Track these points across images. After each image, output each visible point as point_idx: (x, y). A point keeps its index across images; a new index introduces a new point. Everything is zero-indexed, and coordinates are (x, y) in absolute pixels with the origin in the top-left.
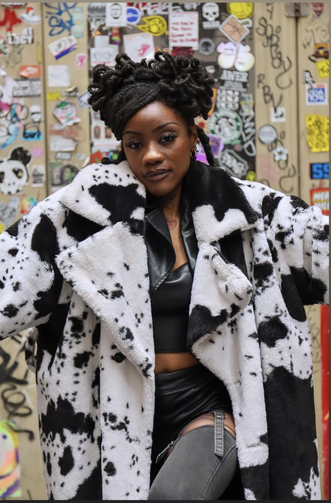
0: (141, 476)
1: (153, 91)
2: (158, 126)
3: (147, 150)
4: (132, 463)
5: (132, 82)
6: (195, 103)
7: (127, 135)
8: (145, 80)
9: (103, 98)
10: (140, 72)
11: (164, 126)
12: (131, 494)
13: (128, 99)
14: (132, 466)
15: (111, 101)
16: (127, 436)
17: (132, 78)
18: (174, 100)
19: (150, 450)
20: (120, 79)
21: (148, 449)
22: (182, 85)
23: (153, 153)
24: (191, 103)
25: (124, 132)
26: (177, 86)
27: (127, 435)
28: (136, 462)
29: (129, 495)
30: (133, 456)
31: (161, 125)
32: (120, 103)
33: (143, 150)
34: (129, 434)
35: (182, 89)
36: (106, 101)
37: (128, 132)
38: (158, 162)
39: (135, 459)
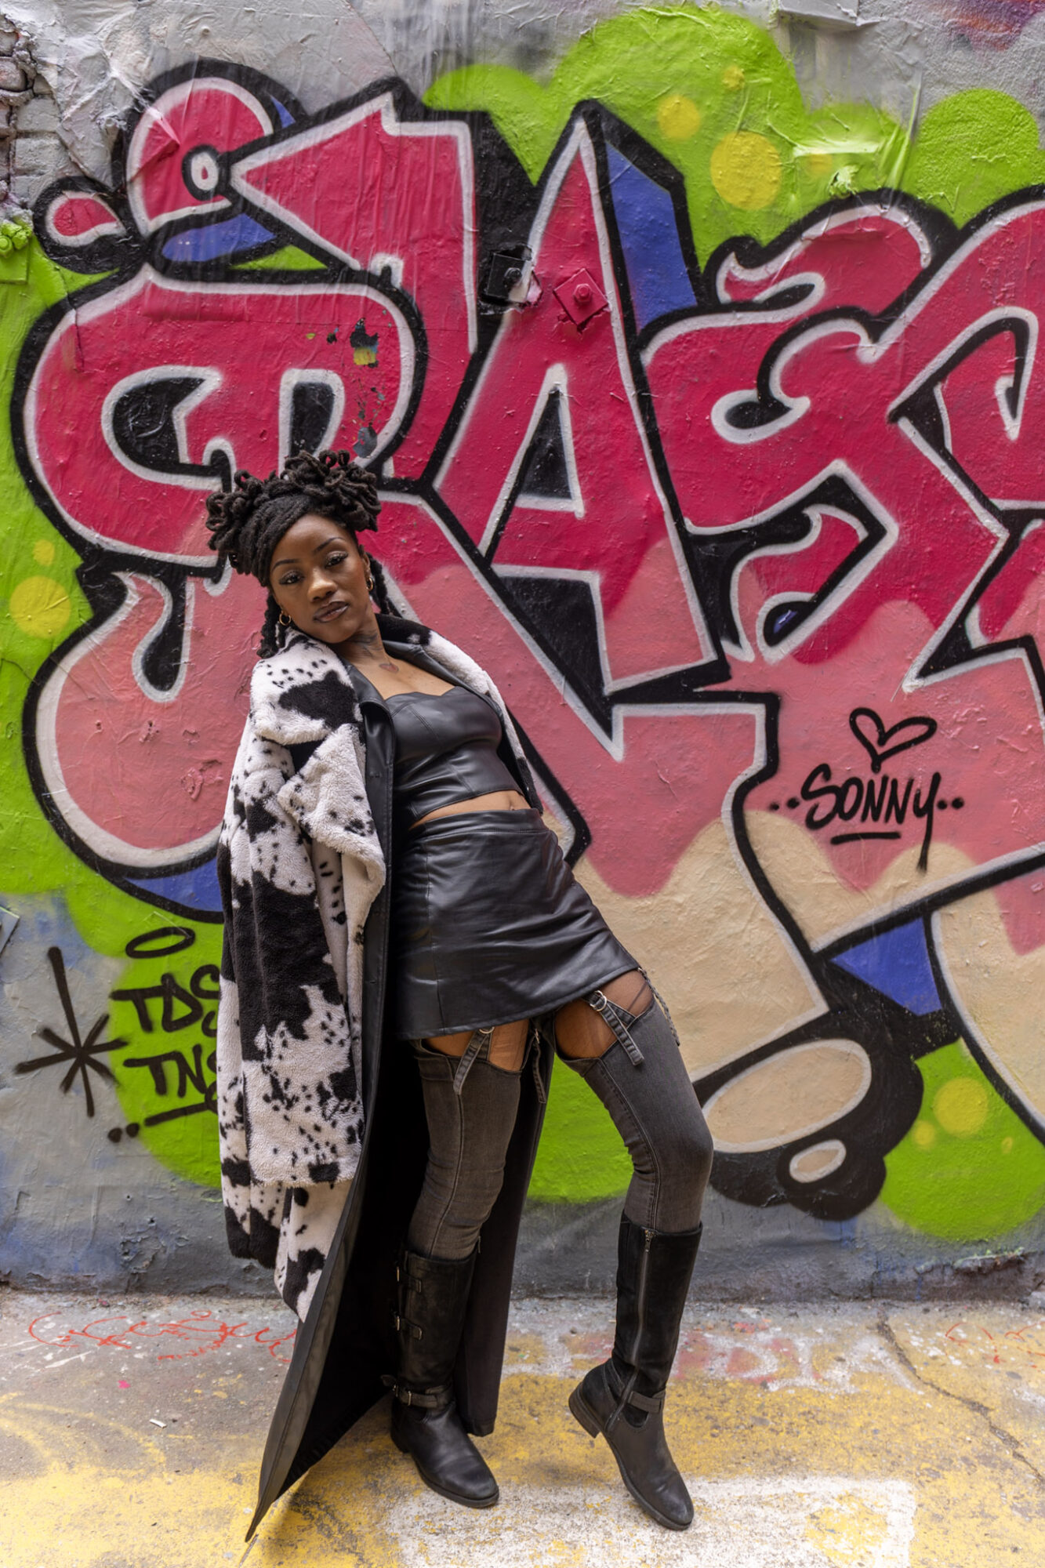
1: (300, 502)
2: (318, 544)
3: (311, 580)
5: (265, 500)
6: (360, 506)
7: (279, 567)
8: (285, 493)
9: (230, 532)
10: (274, 486)
11: (326, 544)
13: (268, 520)
15: (244, 531)
17: (265, 496)
18: (332, 507)
20: (248, 503)
22: (337, 485)
23: (320, 582)
24: (355, 507)
25: (273, 564)
26: (329, 489)
31: (323, 542)
32: (259, 528)
33: (305, 582)
35: (338, 490)
36: (237, 533)
37: (278, 564)
38: (329, 593)
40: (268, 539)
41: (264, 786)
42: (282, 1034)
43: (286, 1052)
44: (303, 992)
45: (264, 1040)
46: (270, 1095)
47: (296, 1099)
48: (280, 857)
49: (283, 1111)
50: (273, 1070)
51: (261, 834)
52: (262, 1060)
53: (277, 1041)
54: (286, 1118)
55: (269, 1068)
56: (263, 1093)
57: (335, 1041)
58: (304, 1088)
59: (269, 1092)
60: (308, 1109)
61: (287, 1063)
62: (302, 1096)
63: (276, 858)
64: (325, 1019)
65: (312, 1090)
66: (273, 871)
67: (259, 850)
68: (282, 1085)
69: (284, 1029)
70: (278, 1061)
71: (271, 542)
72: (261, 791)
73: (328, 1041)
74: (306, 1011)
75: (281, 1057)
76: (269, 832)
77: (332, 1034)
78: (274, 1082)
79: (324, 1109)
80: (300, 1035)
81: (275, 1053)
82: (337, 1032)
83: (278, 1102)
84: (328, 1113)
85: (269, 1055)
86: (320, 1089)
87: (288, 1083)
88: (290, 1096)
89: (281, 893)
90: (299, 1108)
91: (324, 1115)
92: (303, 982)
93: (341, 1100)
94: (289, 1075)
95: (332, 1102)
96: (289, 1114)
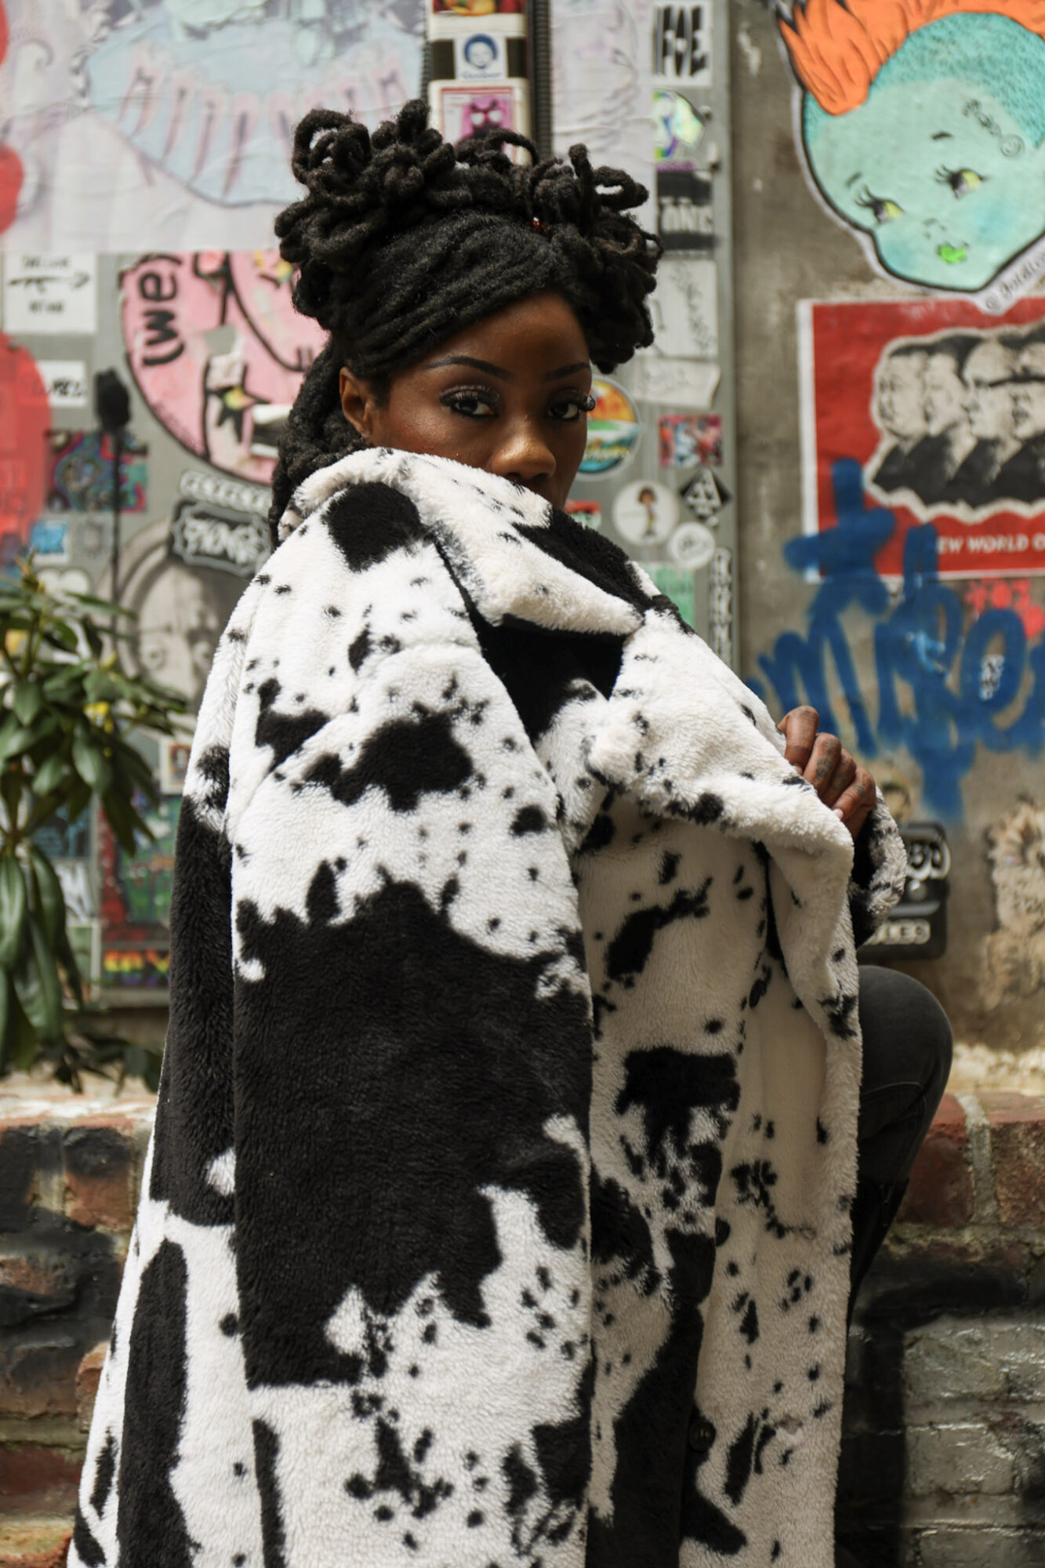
0: (821, 1334)
2: (561, 365)
4: (788, 1297)
12: (787, 1387)
14: (790, 1303)
16: (769, 1220)
19: (849, 1255)
21: (843, 1251)
27: (768, 1215)
28: (803, 1293)
29: (783, 1390)
30: (794, 1276)
31: (568, 364)
34: (776, 1212)
39: (800, 1282)
40: (464, 298)
41: (454, 685)
42: (425, 1307)
43: (427, 1357)
44: (486, 1205)
45: (360, 1328)
46: (370, 1476)
47: (445, 1489)
48: (470, 858)
49: (404, 1517)
50: (387, 1406)
51: (435, 795)
52: (353, 1378)
53: (405, 1325)
54: (409, 1541)
55: (376, 1401)
56: (346, 1474)
57: (554, 1340)
58: (472, 1459)
59: (368, 1465)
60: (475, 1519)
61: (427, 1385)
62: (462, 1480)
63: (462, 858)
64: (533, 1283)
65: (491, 1467)
66: (451, 889)
67: (423, 833)
68: (408, 1447)
69: (434, 1293)
70: (406, 1380)
71: (468, 311)
72: (447, 695)
73: (535, 1340)
74: (490, 1257)
75: (414, 1372)
76: (455, 794)
77: (547, 1321)
78: (387, 1439)
79: (517, 1523)
80: (472, 1312)
81: (397, 1362)
82: (560, 1318)
83: (391, 1498)
84: (525, 1536)
85: (379, 1367)
86: (512, 1465)
87: (425, 1442)
88: (429, 1481)
89: (464, 946)
90: (450, 1513)
91: (515, 1539)
92: (488, 1180)
93: (556, 1504)
94: (434, 1422)
95: (537, 1506)
96: (420, 1529)
